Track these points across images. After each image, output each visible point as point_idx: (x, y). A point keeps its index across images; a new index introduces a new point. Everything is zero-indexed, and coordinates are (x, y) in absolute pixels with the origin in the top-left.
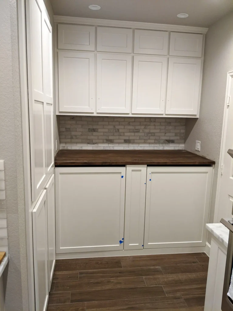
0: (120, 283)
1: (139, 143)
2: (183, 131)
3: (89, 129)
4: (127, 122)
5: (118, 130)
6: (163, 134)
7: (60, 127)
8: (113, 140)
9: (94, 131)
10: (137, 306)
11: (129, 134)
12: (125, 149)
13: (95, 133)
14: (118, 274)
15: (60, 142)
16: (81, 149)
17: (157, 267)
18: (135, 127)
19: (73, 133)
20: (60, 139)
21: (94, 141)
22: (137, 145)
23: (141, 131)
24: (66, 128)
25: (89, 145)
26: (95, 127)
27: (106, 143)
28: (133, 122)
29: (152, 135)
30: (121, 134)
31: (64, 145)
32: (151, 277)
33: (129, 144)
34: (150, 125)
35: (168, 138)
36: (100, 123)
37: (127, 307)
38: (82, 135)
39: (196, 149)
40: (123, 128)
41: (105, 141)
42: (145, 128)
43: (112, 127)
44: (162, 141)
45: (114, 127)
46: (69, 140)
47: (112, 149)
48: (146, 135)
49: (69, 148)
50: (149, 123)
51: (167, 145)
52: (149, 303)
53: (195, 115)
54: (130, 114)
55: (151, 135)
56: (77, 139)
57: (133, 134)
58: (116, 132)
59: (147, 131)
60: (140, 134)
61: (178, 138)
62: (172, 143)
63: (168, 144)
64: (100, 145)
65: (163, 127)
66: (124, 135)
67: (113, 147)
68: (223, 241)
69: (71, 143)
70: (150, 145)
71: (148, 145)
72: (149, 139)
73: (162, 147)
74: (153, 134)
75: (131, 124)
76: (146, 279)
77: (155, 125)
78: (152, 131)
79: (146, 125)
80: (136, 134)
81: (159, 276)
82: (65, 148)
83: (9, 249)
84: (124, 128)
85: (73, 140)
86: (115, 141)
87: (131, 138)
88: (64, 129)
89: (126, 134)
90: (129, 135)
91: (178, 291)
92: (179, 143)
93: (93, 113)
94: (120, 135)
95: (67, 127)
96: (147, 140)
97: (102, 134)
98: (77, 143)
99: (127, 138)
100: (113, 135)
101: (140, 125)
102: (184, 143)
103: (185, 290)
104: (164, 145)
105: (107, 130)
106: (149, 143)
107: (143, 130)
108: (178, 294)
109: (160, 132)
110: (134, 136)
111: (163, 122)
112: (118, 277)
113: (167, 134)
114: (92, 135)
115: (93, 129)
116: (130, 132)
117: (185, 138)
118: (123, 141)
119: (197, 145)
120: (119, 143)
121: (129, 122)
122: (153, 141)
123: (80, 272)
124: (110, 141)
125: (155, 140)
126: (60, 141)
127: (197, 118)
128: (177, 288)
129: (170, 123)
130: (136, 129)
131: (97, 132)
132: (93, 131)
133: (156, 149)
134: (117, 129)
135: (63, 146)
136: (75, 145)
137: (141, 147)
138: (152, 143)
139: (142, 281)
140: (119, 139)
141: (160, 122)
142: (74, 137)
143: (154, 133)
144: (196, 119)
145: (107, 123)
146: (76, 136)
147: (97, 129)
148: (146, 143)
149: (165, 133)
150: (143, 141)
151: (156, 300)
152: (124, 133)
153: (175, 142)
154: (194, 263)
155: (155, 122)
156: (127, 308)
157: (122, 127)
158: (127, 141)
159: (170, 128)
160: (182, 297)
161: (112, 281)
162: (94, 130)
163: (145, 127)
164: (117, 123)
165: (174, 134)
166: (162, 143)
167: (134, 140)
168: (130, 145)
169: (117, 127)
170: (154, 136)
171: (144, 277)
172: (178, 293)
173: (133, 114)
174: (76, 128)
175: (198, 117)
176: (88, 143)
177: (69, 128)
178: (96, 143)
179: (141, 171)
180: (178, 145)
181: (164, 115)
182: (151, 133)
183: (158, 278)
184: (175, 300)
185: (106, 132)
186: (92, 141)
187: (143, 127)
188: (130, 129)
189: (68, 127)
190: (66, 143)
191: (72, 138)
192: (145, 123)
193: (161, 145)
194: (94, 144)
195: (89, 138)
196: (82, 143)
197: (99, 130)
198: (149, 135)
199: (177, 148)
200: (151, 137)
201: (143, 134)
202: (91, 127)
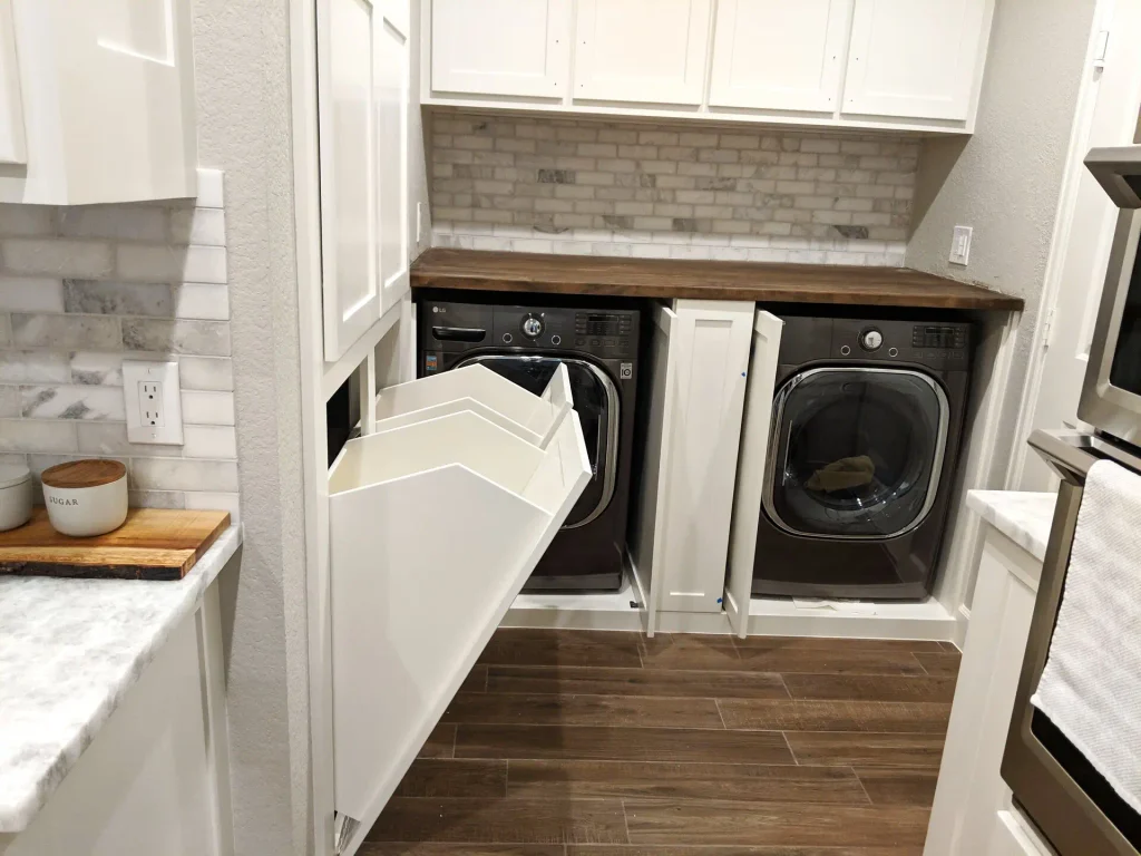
0: (633, 712)
1: (730, 235)
2: (905, 193)
3: (542, 171)
4: (690, 147)
5: (653, 177)
6: (827, 202)
7: (435, 159)
8: (632, 217)
9: (561, 181)
10: (687, 784)
11: (693, 196)
12: (674, 257)
13: (562, 190)
14: (627, 684)
15: (434, 219)
16: (508, 249)
17: (768, 674)
18: (718, 170)
19: (482, 187)
20: (432, 205)
21: (558, 221)
22: (724, 242)
23: (741, 186)
24: (455, 166)
25: (538, 235)
26: (562, 165)
27: (605, 228)
28: (710, 148)
29: (781, 206)
30: (662, 196)
31: (446, 231)
32: (745, 702)
33: (691, 237)
34: (777, 165)
35: (844, 220)
36: (582, 149)
37: (652, 786)
38: (512, 195)
39: (953, 259)
40: (671, 172)
41: (600, 221)
42: (758, 176)
43: (628, 166)
44: (819, 231)
45: (638, 165)
46: (464, 214)
47: (623, 253)
48: (759, 204)
49: (466, 244)
50: (772, 157)
51: (838, 247)
52: (732, 780)
53: (960, 123)
54: (704, 107)
55: (778, 202)
56: (493, 207)
57: (709, 197)
58: (643, 186)
59: (764, 186)
60: (737, 199)
61: (886, 219)
62: (858, 238)
63: (842, 241)
64: (580, 236)
65: (829, 175)
66: (674, 201)
67: (630, 246)
68: (1029, 540)
69: (474, 223)
70: (775, 244)
71: (764, 244)
72: (771, 220)
73: (820, 255)
74: (788, 201)
75: (704, 155)
76: (723, 706)
77: (796, 165)
78: (784, 188)
79: (763, 164)
80: (723, 197)
81: (775, 702)
82: (452, 244)
83: (241, 504)
84: (676, 174)
85: (480, 214)
86: (638, 223)
87: (701, 212)
88: (447, 171)
89: (683, 197)
90: (693, 201)
91: (843, 752)
92: (887, 241)
93: (557, 100)
94: (660, 201)
95: (461, 161)
96: (760, 222)
97: (588, 192)
98: (493, 225)
99: (685, 213)
100: (634, 199)
101: (739, 162)
102: (907, 239)
103: (867, 752)
104: (829, 246)
105: (607, 179)
106: (771, 237)
107: (750, 185)
108: (839, 764)
109: (815, 195)
110: (713, 204)
111: (829, 154)
112: (624, 693)
113: (844, 204)
114: (553, 197)
115: (557, 172)
116: (696, 188)
117: (909, 221)
118: (668, 223)
119: (958, 242)
120: (653, 232)
121: (698, 150)
122: (785, 229)
123: (490, 669)
124: (619, 224)
125: (794, 224)
126: (432, 213)
127: (968, 137)
128: (837, 745)
129: (856, 158)
130: (723, 179)
131: (573, 183)
132: (555, 179)
133: (795, 259)
134: (650, 175)
135: (442, 237)
136: (488, 232)
137: (737, 249)
138: (782, 237)
139: (712, 713)
140: (653, 215)
141: (819, 154)
142: (485, 202)
143: (792, 197)
144: (963, 139)
145: (610, 150)
146: (490, 197)
147: (574, 173)
148: (758, 233)
149: (837, 199)
150: (746, 227)
151: (758, 775)
152: (674, 190)
153: (872, 234)
154: (907, 670)
155: (798, 151)
156: (652, 789)
157: (669, 168)
158: (684, 226)
159: (857, 177)
160: (854, 771)
161: (604, 703)
162: (560, 177)
163: (757, 171)
164: (652, 152)
165: (868, 205)
166: (820, 239)
167: (712, 220)
168: (697, 241)
169: (649, 168)
170: (792, 207)
171: (718, 701)
172: (839, 758)
173: (714, 108)
174: (494, 167)
175: (969, 129)
176: (536, 228)
177: (467, 166)
178: (567, 229)
179: (730, 327)
180: (880, 248)
181: (836, 116)
182: (782, 196)
183: (771, 708)
184: (826, 780)
185: (604, 187)
186: (551, 220)
187: (749, 171)
188: (697, 178)
189: (464, 159)
190: (453, 223)
191: (475, 205)
192: (758, 156)
193: (815, 245)
194: (556, 231)
195: (540, 205)
196: (514, 224)
197: (581, 178)
198: (772, 202)
199: (874, 262)
200: (780, 214)
201: (748, 200)
202: (548, 163)
